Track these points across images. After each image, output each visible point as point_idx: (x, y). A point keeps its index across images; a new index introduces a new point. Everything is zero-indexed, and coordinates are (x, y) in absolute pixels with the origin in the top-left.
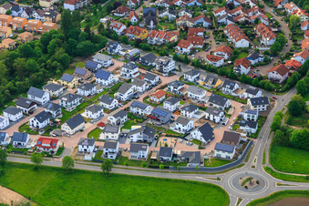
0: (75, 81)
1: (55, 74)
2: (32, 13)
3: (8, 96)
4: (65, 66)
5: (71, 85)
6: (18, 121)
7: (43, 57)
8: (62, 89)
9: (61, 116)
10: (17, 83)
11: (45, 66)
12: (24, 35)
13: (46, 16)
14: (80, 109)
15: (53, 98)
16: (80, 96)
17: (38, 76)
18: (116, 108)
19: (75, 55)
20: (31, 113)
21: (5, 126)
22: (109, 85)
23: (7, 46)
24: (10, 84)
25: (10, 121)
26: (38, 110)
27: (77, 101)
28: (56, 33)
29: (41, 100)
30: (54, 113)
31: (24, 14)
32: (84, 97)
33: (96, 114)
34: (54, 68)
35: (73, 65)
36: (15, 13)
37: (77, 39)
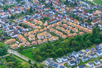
0: (89, 52)
1: (84, 48)
2: (87, 26)
3: (66, 52)
4: (89, 46)
5: (88, 53)
6: (65, 61)
7: (83, 42)
8: (84, 54)
9: (79, 63)
10: (71, 48)
11: (82, 44)
12: (81, 33)
13: (91, 27)
14: (86, 62)
15: (80, 56)
16: (89, 57)
17: (78, 48)
18: (99, 65)
19: (94, 43)
20: (71, 60)
21: (61, 62)
22: (100, 56)
23: (74, 35)
24: (68, 49)
25: (63, 61)
26: (73, 59)
27: (87, 59)
28: (90, 34)
29: (75, 56)
30: (77, 62)
31: (84, 26)
32: (90, 58)
33: (90, 65)
34: (85, 46)
35: (92, 46)
36: (82, 25)
37: (96, 37)
